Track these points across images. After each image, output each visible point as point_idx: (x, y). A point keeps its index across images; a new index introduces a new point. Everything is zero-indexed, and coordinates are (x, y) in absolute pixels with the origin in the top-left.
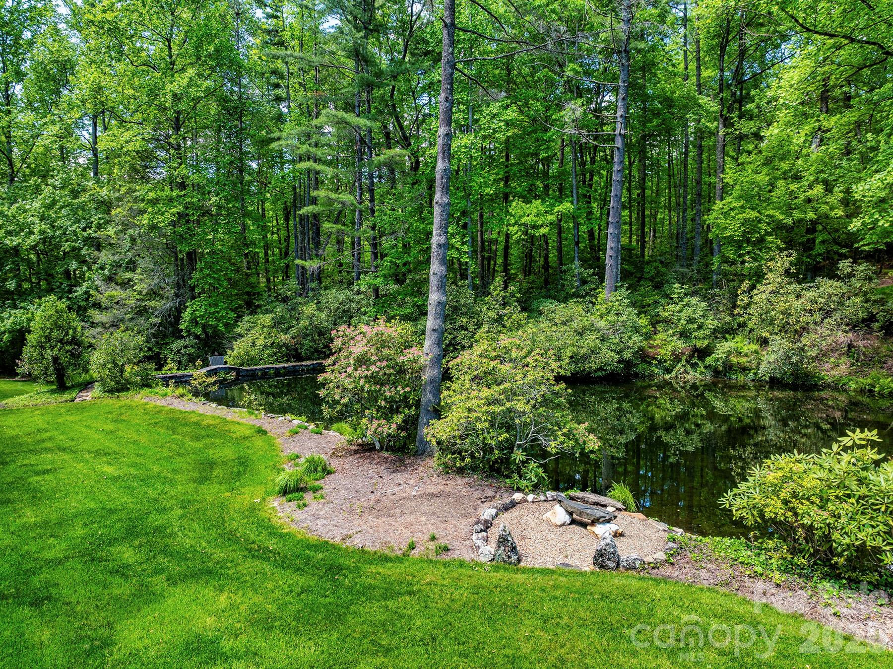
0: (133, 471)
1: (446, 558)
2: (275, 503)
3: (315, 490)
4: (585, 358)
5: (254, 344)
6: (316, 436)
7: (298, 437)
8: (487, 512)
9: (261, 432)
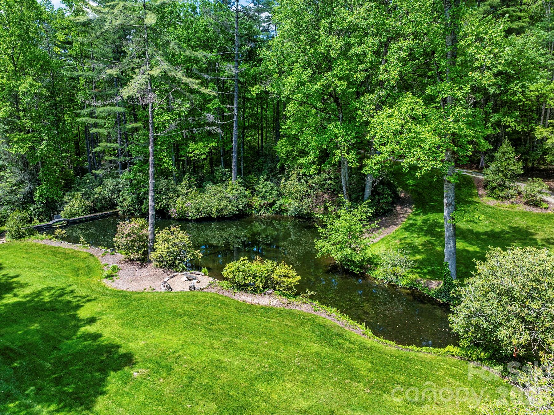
0: (49, 274)
1: (154, 291)
2: (104, 281)
3: (116, 276)
4: (222, 210)
5: (73, 206)
6: (112, 256)
7: (106, 257)
8: (166, 279)
9: (92, 255)
